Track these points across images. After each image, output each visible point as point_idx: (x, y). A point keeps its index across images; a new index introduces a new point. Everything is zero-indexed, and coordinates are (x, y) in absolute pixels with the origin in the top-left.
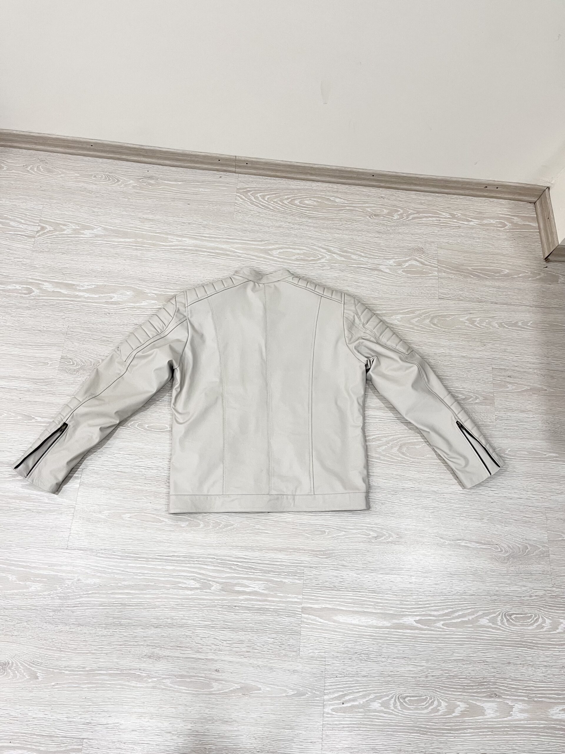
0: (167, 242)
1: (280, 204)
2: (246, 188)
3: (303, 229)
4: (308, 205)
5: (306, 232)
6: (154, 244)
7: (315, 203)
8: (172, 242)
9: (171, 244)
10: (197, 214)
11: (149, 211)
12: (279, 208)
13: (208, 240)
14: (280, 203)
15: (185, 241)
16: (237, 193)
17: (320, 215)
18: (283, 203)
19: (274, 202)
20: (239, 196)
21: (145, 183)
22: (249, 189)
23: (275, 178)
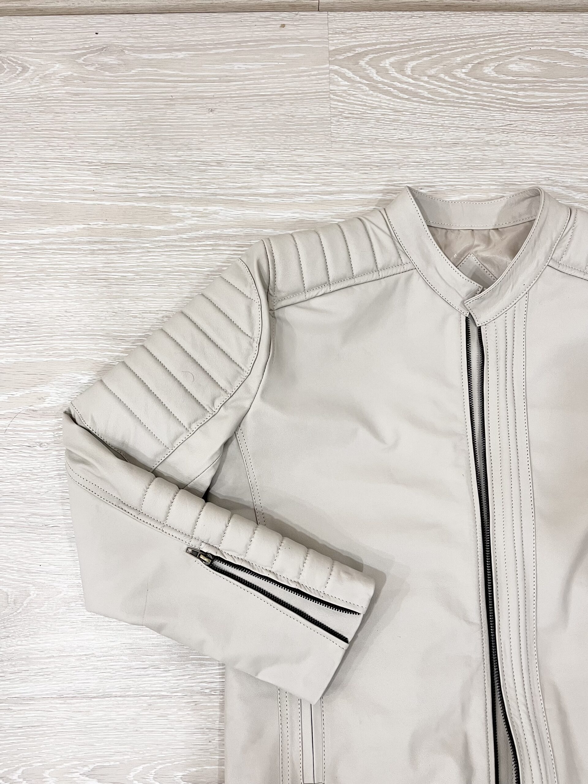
0: (169, 223)
1: (444, 81)
2: (350, 49)
3: (516, 143)
4: (517, 74)
5: (525, 151)
6: (135, 231)
7: (537, 69)
8: (180, 220)
9: (179, 225)
10: (237, 135)
11: (111, 142)
12: (445, 91)
13: (274, 204)
14: (447, 78)
15: (216, 213)
16: (331, 63)
17: (554, 98)
18: (454, 77)
19: (429, 76)
20: (336, 72)
21: (92, 65)
22: (359, 50)
23: (421, 14)
